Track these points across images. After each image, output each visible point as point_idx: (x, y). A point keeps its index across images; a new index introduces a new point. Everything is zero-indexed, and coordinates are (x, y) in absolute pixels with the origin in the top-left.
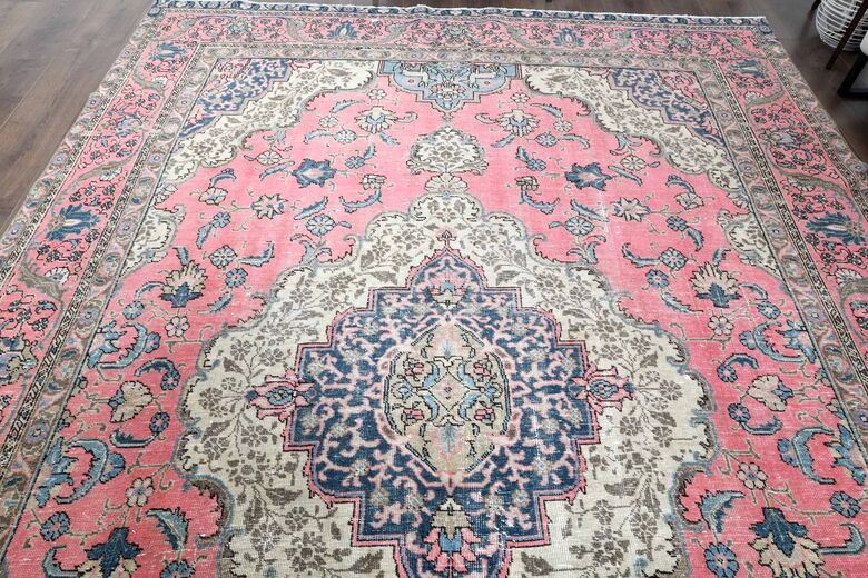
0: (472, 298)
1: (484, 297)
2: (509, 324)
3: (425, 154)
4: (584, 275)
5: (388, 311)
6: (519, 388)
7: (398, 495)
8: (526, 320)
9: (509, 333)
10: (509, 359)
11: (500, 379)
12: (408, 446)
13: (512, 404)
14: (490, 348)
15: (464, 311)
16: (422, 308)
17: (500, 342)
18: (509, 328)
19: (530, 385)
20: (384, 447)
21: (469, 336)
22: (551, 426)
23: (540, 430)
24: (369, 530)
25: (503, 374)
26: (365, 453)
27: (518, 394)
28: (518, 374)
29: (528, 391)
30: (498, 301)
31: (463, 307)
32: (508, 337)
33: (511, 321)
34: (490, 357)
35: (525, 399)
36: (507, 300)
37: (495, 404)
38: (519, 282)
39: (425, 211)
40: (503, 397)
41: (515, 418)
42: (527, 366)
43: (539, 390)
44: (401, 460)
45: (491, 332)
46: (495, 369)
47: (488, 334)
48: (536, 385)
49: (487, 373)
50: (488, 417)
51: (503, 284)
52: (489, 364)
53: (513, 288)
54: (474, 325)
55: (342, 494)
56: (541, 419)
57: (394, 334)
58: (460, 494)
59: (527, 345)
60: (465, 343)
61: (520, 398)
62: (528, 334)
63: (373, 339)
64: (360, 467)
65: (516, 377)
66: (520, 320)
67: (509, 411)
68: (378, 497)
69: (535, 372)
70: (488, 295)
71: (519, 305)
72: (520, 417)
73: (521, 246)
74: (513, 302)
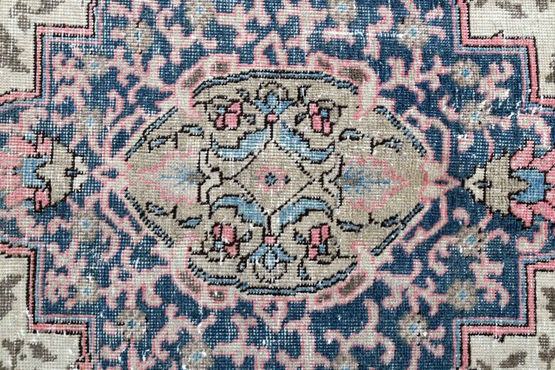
0: (60, 124)
1: (58, 99)
2: (127, 56)
5: (88, 291)
6: (269, 52)
7: (460, 266)
8: (120, 22)
9: (147, 58)
10: (208, 65)
11: (251, 86)
12: (377, 252)
13: (299, 68)
14: (181, 98)
15: (93, 142)
16: (82, 225)
17: (169, 75)
18: (138, 58)
19: (263, 32)
20: (379, 291)
21: (155, 134)
23: (351, 26)
24: (513, 310)
25: (239, 78)
26: (388, 323)
27: (281, 56)
28: (239, 51)
29: (274, 37)
30: (70, 72)
31: (84, 143)
32: (158, 61)
33: (120, 51)
34: (202, 97)
35: (291, 44)
36: (69, 53)
37: (300, 98)
38: (23, 24)
40: (287, 83)
41: (328, 66)
42: (223, 34)
43: (273, 18)
44: (401, 263)
45: (144, 91)
46: (230, 91)
47: (150, 99)
48: (264, 20)
49: (236, 107)
50: (325, 112)
51: (27, 58)
52: (217, 102)
53: (38, 39)
54: (128, 123)
55: (457, 355)
56: (329, 23)
57: (146, 279)
58: (460, 167)
59: (177, 28)
60: (170, 143)
61: (290, 53)
62: (151, 23)
63: (156, 319)
64: (413, 329)
65: (246, 55)
66: (116, 34)
67: (313, 76)
68: (461, 297)
70: (54, 92)
71: (83, 32)
72: (324, 57)
74: (74, 45)
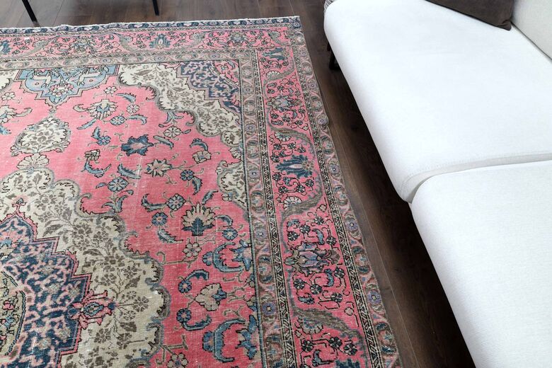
0: (21, 249)
1: (31, 247)
2: (41, 266)
3: (26, 140)
4: (109, 222)
6: (33, 316)
8: (55, 262)
9: (39, 273)
10: (33, 295)
11: (19, 312)
13: (22, 329)
14: (21, 286)
15: (11, 260)
17: (31, 282)
18: (39, 271)
19: (41, 314)
21: (9, 280)
22: (45, 343)
23: (36, 348)
25: (24, 307)
27: (29, 321)
28: (35, 305)
29: (38, 317)
30: (39, 249)
31: (12, 257)
32: (37, 277)
33: (44, 264)
34: (19, 294)
35: (34, 324)
36: (47, 248)
37: (9, 331)
38: (60, 233)
39: (11, 185)
40: (17, 326)
41: (20, 341)
42: (43, 299)
43: (46, 316)
45: (27, 274)
46: (19, 304)
47: (23, 277)
48: (45, 313)
49: (12, 307)
51: (48, 236)
52: (16, 300)
53: (54, 238)
54: (15, 270)
56: (40, 338)
59: (49, 281)
60: (4, 286)
61: (30, 324)
62: (53, 273)
65: (32, 308)
66: (51, 262)
67: (18, 335)
69: (48, 302)
70: (33, 245)
71: (54, 251)
72: (25, 339)
73: (71, 205)
74: (50, 249)
